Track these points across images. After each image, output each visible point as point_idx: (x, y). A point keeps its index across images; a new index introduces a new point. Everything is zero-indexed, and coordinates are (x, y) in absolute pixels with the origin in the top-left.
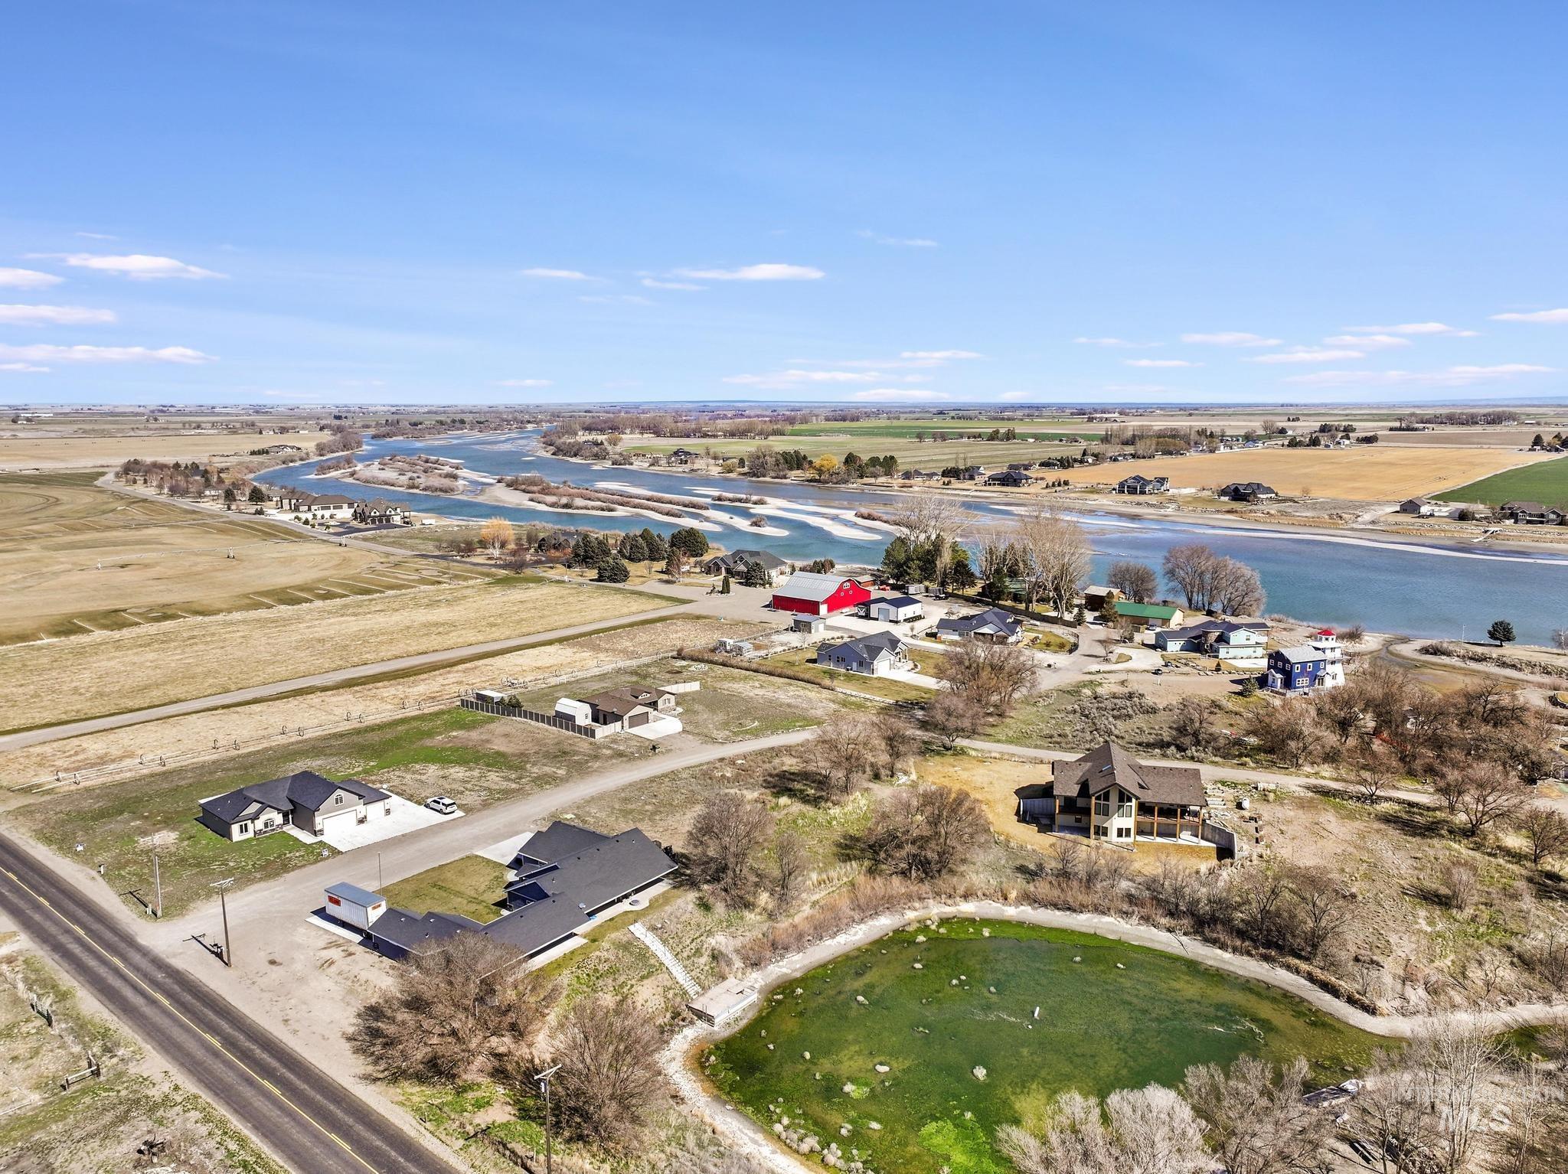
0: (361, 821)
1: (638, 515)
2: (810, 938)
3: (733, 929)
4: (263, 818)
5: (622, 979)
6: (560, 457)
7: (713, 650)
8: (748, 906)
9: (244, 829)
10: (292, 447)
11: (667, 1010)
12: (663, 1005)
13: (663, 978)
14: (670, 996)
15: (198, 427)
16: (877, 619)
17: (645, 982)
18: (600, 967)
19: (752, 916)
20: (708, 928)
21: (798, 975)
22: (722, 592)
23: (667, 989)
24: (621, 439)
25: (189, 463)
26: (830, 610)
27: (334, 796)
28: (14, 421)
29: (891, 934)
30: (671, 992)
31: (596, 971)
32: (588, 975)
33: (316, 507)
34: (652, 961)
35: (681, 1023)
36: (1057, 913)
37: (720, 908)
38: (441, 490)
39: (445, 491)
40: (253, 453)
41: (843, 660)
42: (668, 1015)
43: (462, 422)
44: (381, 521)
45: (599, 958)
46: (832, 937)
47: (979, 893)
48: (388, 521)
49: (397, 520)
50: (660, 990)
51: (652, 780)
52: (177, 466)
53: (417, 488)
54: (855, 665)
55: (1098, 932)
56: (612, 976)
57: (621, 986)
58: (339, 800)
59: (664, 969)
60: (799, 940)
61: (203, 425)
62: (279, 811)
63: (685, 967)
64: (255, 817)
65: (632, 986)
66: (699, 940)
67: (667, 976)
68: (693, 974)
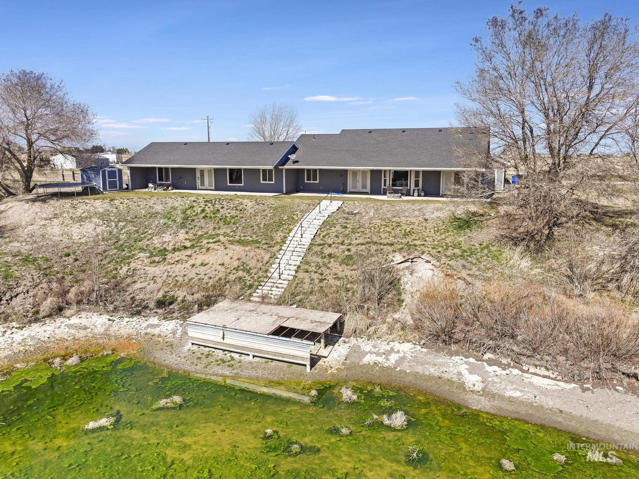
5: (222, 232)
12: (212, 281)
13: (256, 257)
14: (233, 278)
23: (243, 267)
50: (236, 264)
59: (276, 248)
63: (306, 263)
65: (218, 242)
67: (267, 257)
68: (301, 275)
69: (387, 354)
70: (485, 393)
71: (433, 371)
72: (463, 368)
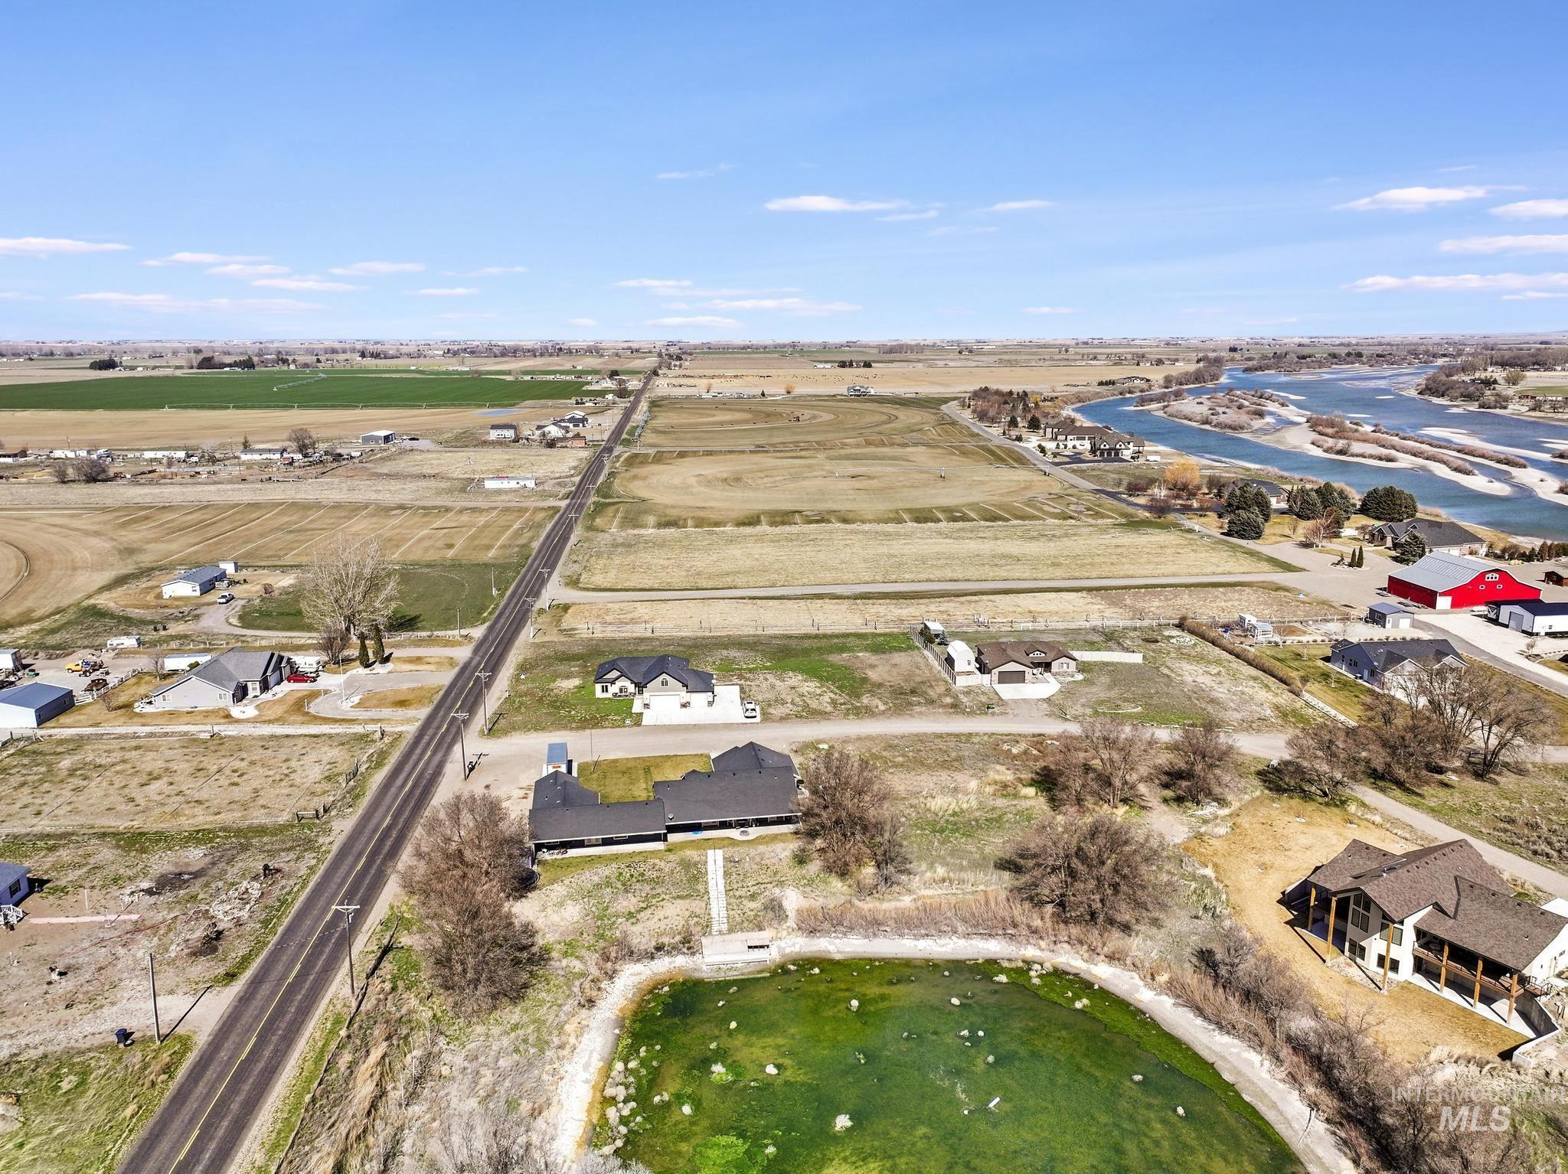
0: (684, 706)
1: (1423, 468)
2: (888, 929)
3: (808, 889)
4: (619, 684)
5: (659, 891)
6: (1426, 397)
7: (1227, 627)
8: (843, 873)
9: (605, 690)
10: (1142, 379)
11: (679, 933)
12: (680, 927)
13: (697, 906)
14: (692, 923)
15: (1095, 358)
16: (1506, 626)
17: (679, 901)
18: (648, 874)
19: (840, 884)
20: (783, 879)
21: (838, 957)
22: (1350, 565)
23: (693, 915)
24: (1524, 377)
25: (1021, 391)
26: (1454, 605)
27: (660, 678)
28: (960, 352)
29: (980, 961)
30: (696, 919)
31: (643, 875)
32: (632, 876)
33: (1072, 437)
34: (700, 887)
35: (685, 950)
36: (1199, 1021)
37: (815, 866)
38: (1230, 427)
39: (1234, 428)
40: (1101, 384)
41: (1356, 664)
42: (678, 938)
43: (1359, 355)
44: (1109, 454)
45: (654, 865)
46: (916, 937)
47: (1128, 962)
48: (1117, 454)
49: (1127, 454)
50: (687, 914)
51: (940, 736)
52: (1011, 393)
53: (1210, 423)
54: (1366, 673)
55: (1220, 1065)
56: (654, 885)
57: (654, 897)
58: (664, 683)
59: (706, 897)
60: (873, 925)
61: (1099, 357)
62: (632, 682)
63: (728, 904)
64: (613, 682)
65: (663, 900)
66: (762, 886)
67: (704, 905)
68: (731, 913)
69: (794, 945)
70: (839, 952)
71: (815, 948)
72: (826, 944)
